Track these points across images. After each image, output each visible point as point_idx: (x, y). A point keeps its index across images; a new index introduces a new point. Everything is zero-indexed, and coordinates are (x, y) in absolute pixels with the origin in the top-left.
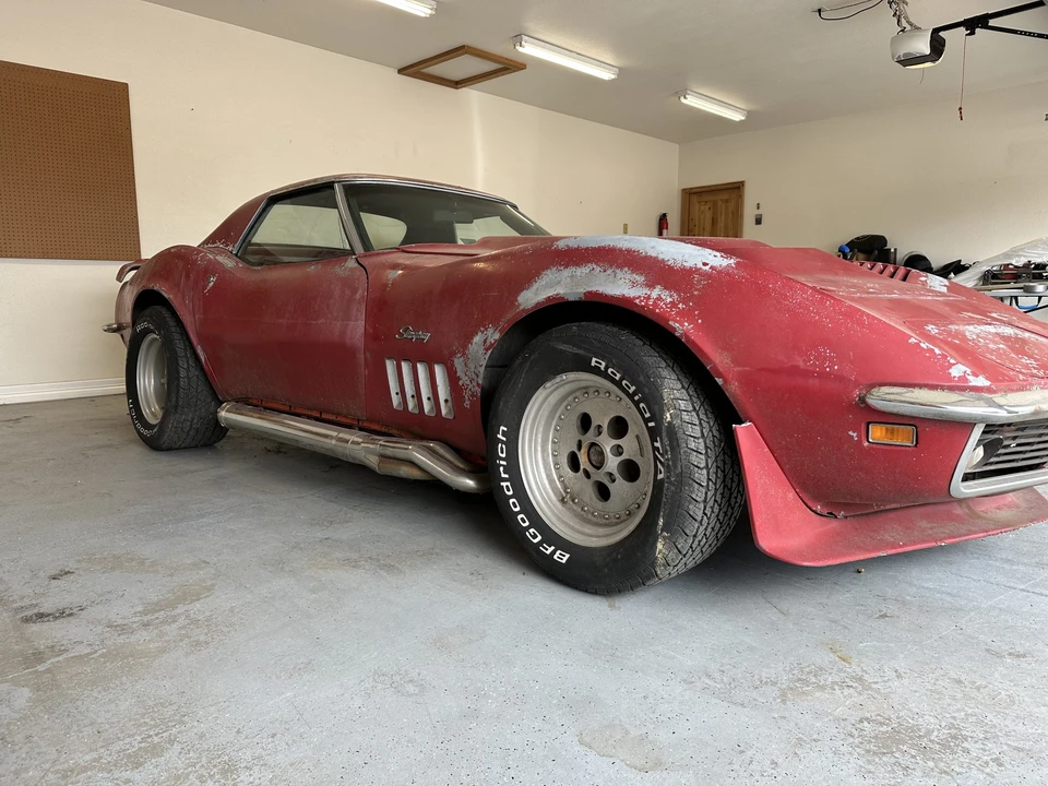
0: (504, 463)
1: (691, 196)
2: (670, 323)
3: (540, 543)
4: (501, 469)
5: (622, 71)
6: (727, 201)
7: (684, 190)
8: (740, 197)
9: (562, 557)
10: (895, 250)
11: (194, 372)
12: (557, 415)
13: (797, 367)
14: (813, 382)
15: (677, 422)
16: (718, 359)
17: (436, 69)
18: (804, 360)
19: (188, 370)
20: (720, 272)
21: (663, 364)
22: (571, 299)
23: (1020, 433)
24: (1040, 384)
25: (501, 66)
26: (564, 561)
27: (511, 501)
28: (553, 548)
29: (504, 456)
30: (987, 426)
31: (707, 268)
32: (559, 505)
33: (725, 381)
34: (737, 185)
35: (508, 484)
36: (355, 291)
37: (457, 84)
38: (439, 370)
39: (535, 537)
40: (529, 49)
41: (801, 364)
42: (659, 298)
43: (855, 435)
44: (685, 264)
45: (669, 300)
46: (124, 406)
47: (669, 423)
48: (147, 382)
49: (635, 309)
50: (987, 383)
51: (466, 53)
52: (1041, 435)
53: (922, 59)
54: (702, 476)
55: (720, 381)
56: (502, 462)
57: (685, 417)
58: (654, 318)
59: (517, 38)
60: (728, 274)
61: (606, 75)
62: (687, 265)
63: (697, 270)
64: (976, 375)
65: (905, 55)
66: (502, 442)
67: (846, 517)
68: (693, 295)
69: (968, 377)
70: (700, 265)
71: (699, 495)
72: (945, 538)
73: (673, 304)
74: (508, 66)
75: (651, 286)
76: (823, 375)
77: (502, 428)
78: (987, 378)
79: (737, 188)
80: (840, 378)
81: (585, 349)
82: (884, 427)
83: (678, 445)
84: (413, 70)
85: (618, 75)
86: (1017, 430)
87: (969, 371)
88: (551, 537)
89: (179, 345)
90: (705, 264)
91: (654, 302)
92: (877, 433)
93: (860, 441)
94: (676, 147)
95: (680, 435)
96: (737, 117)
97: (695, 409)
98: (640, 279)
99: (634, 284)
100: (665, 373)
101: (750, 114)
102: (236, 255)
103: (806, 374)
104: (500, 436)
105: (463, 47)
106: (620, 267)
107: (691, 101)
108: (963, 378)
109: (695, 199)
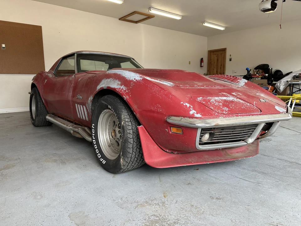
0: (94, 134)
1: (211, 52)
2: (123, 96)
3: (100, 158)
4: (93, 136)
5: (183, 17)
6: (221, 54)
7: (208, 51)
8: (225, 53)
9: (104, 162)
10: (272, 69)
11: (42, 105)
12: (109, 121)
13: (152, 110)
14: (155, 115)
15: (124, 125)
16: (135, 107)
17: (129, 18)
18: (154, 108)
19: (40, 105)
20: (138, 81)
21: (124, 108)
22: (105, 88)
23: (222, 131)
24: (223, 116)
25: (147, 17)
26: (104, 163)
27: (95, 145)
28: (103, 159)
29: (94, 132)
30: (202, 129)
31: (135, 80)
32: (108, 147)
33: (136, 113)
34: (224, 49)
35: (95, 140)
36: (71, 84)
37: (136, 22)
38: (84, 107)
39: (99, 156)
40: (153, 12)
41: (153, 109)
42: (122, 89)
43: (167, 130)
44: (130, 79)
45: (125, 89)
46: (29, 114)
47: (123, 125)
48: (34, 108)
49: (116, 92)
50: (200, 116)
51: (136, 13)
52: (233, 131)
53: (269, 10)
54: (131, 141)
55: (135, 113)
56: (93, 134)
57: (127, 123)
58: (120, 95)
59: (150, 8)
60: (139, 82)
61: (179, 18)
62: (131, 79)
63: (133, 81)
64: (197, 113)
65: (263, 9)
66: (93, 129)
67: (178, 154)
68: (130, 88)
69: (195, 114)
70: (134, 79)
71: (131, 146)
72: (210, 161)
73: (125, 91)
74: (150, 17)
75: (121, 85)
76: (158, 113)
77: (93, 125)
78: (201, 115)
79: (224, 50)
80: (162, 114)
81: (107, 103)
82: (175, 128)
83: (124, 131)
84: (123, 19)
85: (182, 18)
86: (222, 130)
87: (195, 112)
88: (103, 156)
89: (38, 98)
90: (135, 79)
91: (121, 90)
92: (174, 130)
93: (169, 132)
94: (207, 38)
95: (125, 129)
96: (222, 29)
97: (131, 121)
98: (120, 83)
99: (118, 84)
100: (123, 111)
101: (226, 28)
102: (54, 74)
103: (154, 112)
104: (93, 127)
105: (135, 12)
106: (116, 79)
107: (206, 24)
108: (193, 114)
109: (212, 53)
